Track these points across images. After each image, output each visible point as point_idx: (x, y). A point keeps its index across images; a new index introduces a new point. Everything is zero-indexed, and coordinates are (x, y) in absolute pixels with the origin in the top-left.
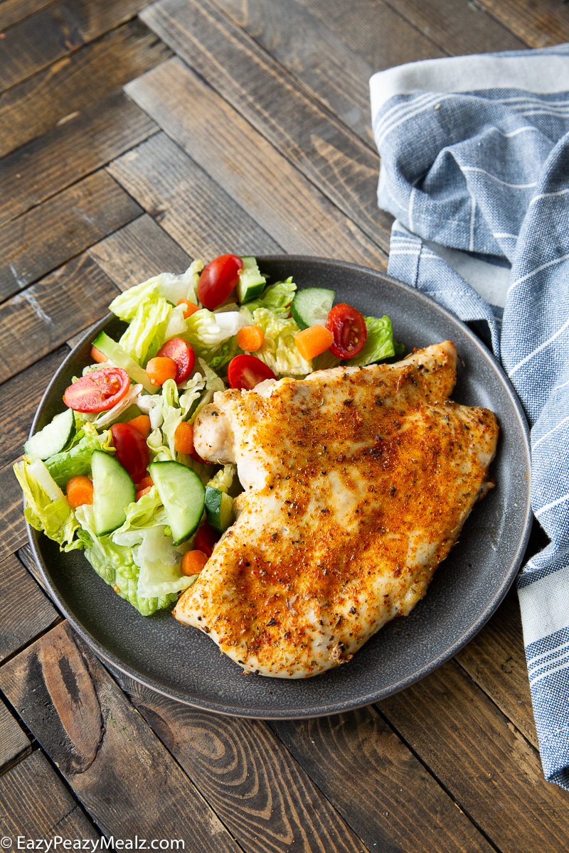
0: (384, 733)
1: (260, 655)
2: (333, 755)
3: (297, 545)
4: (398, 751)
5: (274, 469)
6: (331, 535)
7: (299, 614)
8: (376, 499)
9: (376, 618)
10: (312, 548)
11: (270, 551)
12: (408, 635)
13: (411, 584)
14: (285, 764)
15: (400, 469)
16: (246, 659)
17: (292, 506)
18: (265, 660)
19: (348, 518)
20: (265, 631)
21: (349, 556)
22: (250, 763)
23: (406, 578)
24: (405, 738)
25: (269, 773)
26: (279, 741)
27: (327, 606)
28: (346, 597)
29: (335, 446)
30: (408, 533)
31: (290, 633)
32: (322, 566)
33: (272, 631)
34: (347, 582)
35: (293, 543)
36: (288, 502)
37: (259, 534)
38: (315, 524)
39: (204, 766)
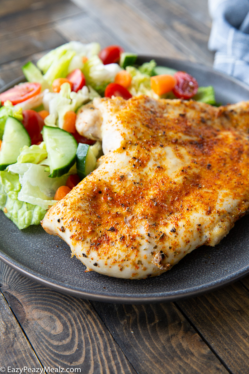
0: (189, 332)
1: (100, 250)
2: (147, 344)
3: (137, 186)
4: (199, 346)
5: (128, 137)
6: (163, 182)
7: (132, 227)
8: (196, 167)
9: (190, 239)
10: (148, 189)
11: (117, 186)
12: (213, 264)
13: (218, 221)
14: (108, 345)
15: (214, 155)
16: (88, 252)
17: (137, 161)
18: (103, 255)
19: (176, 174)
20: (106, 235)
21: (174, 197)
22: (80, 342)
23: (214, 217)
24: (206, 338)
25: (94, 350)
26: (106, 328)
27: (155, 226)
28: (169, 222)
29: (171, 134)
30: (218, 191)
31: (124, 237)
32: (154, 200)
33: (111, 235)
34: (171, 214)
35: (135, 183)
36: (134, 158)
37: (111, 174)
38: (152, 175)
39: (44, 338)
